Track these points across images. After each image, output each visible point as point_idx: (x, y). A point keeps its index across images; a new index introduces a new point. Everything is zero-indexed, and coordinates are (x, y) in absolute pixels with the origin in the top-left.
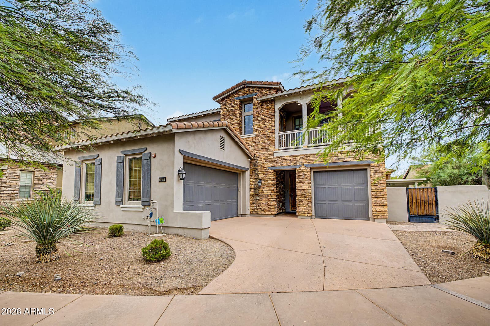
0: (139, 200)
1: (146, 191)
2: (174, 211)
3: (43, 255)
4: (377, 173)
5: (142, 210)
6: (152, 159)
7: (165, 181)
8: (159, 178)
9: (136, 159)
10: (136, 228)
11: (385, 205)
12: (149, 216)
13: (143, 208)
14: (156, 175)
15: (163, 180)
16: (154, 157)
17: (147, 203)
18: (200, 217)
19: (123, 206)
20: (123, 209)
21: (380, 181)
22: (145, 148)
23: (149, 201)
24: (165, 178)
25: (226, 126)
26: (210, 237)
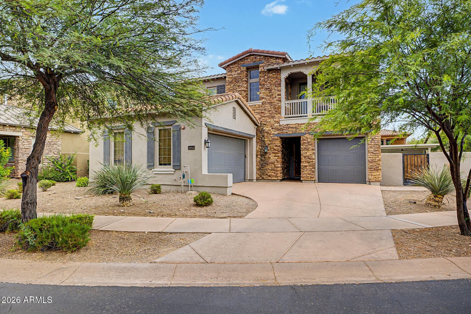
0: (170, 164)
1: (177, 157)
2: (203, 173)
3: (125, 201)
4: (373, 141)
5: (173, 173)
6: (182, 131)
7: (194, 149)
8: (189, 146)
9: (165, 130)
10: (168, 188)
11: (379, 170)
12: (182, 177)
13: (174, 171)
14: (185, 144)
15: (191, 148)
16: (183, 129)
17: (177, 167)
18: (226, 178)
19: (155, 169)
20: (154, 172)
21: (376, 148)
22: (174, 121)
23: (180, 166)
24: (194, 146)
25: (238, 98)
26: (233, 194)
